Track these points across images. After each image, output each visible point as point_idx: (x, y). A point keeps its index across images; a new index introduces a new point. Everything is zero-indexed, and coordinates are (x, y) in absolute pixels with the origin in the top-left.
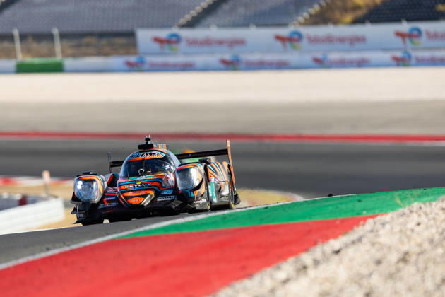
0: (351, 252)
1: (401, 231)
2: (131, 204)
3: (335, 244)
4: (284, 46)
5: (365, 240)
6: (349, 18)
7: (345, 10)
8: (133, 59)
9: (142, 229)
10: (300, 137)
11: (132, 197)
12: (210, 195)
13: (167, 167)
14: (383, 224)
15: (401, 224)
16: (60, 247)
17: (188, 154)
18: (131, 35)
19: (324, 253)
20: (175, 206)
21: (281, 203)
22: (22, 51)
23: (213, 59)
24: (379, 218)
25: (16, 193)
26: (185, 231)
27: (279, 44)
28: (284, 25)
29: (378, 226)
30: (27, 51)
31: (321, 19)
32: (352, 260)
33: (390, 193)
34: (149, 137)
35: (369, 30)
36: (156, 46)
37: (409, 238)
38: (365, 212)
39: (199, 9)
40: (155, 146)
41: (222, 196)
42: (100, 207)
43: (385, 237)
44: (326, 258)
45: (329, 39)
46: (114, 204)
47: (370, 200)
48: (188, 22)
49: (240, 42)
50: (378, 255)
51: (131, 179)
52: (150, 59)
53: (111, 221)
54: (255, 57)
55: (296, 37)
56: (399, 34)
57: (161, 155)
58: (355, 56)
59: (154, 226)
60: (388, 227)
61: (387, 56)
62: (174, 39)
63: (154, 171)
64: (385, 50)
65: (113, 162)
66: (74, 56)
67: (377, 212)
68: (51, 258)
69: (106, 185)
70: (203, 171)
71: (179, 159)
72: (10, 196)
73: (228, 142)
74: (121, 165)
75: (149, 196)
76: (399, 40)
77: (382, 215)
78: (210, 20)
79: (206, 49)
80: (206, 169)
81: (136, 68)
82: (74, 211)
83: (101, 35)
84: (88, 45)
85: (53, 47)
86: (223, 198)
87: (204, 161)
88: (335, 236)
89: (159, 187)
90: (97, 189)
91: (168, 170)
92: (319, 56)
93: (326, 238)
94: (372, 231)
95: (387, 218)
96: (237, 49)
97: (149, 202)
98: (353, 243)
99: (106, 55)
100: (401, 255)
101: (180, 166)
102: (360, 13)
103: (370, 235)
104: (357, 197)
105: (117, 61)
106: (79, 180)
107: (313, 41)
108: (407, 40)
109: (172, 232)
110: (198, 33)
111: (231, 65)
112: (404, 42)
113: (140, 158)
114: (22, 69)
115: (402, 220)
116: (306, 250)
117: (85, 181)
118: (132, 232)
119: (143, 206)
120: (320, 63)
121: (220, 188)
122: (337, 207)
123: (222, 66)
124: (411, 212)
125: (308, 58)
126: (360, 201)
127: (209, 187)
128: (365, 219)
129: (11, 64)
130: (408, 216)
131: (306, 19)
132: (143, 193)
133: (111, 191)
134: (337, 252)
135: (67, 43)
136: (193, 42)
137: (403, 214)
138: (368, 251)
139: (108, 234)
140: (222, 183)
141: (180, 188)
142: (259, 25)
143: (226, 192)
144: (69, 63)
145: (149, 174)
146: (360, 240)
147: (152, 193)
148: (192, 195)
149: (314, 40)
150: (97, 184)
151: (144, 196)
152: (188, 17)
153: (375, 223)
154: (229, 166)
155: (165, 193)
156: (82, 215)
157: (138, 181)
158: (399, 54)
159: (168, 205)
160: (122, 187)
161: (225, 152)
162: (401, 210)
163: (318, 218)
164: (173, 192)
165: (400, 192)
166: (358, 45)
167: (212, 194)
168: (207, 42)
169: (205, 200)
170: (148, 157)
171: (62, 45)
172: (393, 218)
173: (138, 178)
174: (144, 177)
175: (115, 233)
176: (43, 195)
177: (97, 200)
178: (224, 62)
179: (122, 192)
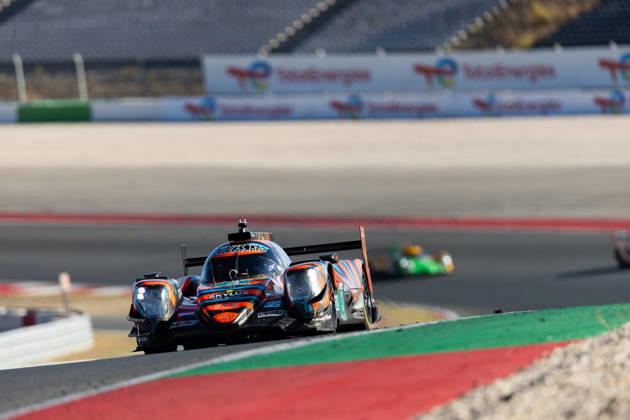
0: (527, 398)
1: (605, 366)
2: (219, 323)
3: (504, 386)
4: (429, 82)
5: (549, 380)
6: (528, 38)
7: (523, 26)
8: (197, 101)
9: (208, 363)
10: (455, 223)
11: (220, 312)
12: (337, 309)
13: (272, 267)
14: (578, 356)
15: (605, 356)
16: (83, 390)
17: (302, 248)
18: (195, 64)
19: (486, 400)
20: (284, 325)
21: (423, 324)
22: (27, 88)
23: (321, 102)
24: (571, 346)
25: (18, 307)
26: (275, 365)
27: (421, 79)
28: (429, 50)
29: (571, 359)
30: (34, 88)
31: (486, 40)
32: (528, 410)
33: (589, 309)
34: (245, 222)
35: (559, 57)
36: (233, 82)
37: (617, 377)
38: (550, 338)
39: (297, 24)
40: (252, 235)
41: (354, 311)
42: (172, 327)
43: (580, 376)
44: (490, 408)
45: (498, 72)
46: (193, 322)
47: (559, 319)
48: (281, 44)
49: (363, 76)
50: (570, 403)
51: (217, 286)
52: (223, 102)
53: (186, 348)
54: (386, 99)
55: (447, 67)
56: (604, 64)
57: (262, 250)
58: (538, 97)
59: (227, 358)
60: (585, 360)
61: (587, 98)
62: (260, 70)
63: (253, 273)
64: (585, 88)
65: (189, 260)
66: (107, 96)
67: (569, 336)
68: (67, 406)
69: (180, 294)
70: (326, 273)
71: (289, 255)
72: (9, 312)
73: (362, 229)
74: (203, 264)
75: (245, 311)
76: (606, 74)
77: (576, 342)
78: (314, 41)
79: (309, 86)
80: (330, 269)
81: (202, 116)
82: (134, 332)
83: (149, 64)
84: (129, 80)
85: (76, 83)
86: (355, 314)
87: (328, 258)
88: (504, 375)
89: (260, 297)
90: (166, 300)
91: (273, 271)
92: (483, 97)
93: (490, 378)
94: (560, 366)
95: (584, 346)
96: (357, 86)
97: (246, 318)
98: (532, 384)
99: (157, 95)
100: (604, 404)
101: (291, 265)
102: (544, 32)
103: (558, 373)
104: (539, 314)
105: (173, 104)
106: (139, 285)
107: (473, 74)
108: (619, 74)
109: (254, 367)
110: (297, 62)
111: (348, 111)
112: (614, 76)
113: (232, 253)
114: (28, 116)
115: (606, 349)
116: (460, 395)
117: (149, 288)
118: (193, 366)
119: (236, 324)
120: (486, 109)
121: (352, 298)
122: (508, 330)
123: (335, 112)
124: (621, 337)
125: (466, 100)
126: (542, 320)
127: (336, 297)
128: (550, 348)
129: (10, 108)
130: (617, 344)
131: (462, 41)
132: (236, 306)
133: (187, 302)
134: (507, 399)
135: (95, 76)
136: (289, 76)
137: (608, 341)
138: (554, 397)
139: (156, 370)
140: (354, 292)
141: (292, 299)
142: (389, 50)
143: (360, 305)
144: (99, 107)
145: (245, 277)
146: (541, 380)
147: (250, 306)
148: (311, 309)
149: (475, 73)
150: (167, 291)
151: (239, 311)
152: (282, 37)
153: (565, 354)
154: (364, 267)
155: (270, 305)
156: (145, 339)
157: (228, 288)
158: (606, 95)
159: (275, 325)
160: (205, 297)
161: (357, 245)
162: (605, 334)
163: (479, 346)
164: (282, 304)
165: (605, 307)
166: (542, 81)
167: (340, 307)
168: (311, 75)
169: (330, 317)
170: (244, 252)
171: (88, 80)
172: (592, 346)
173: (229, 284)
174: (237, 282)
175: (168, 368)
176: (61, 309)
177: (167, 317)
178: (337, 106)
179: (205, 305)
